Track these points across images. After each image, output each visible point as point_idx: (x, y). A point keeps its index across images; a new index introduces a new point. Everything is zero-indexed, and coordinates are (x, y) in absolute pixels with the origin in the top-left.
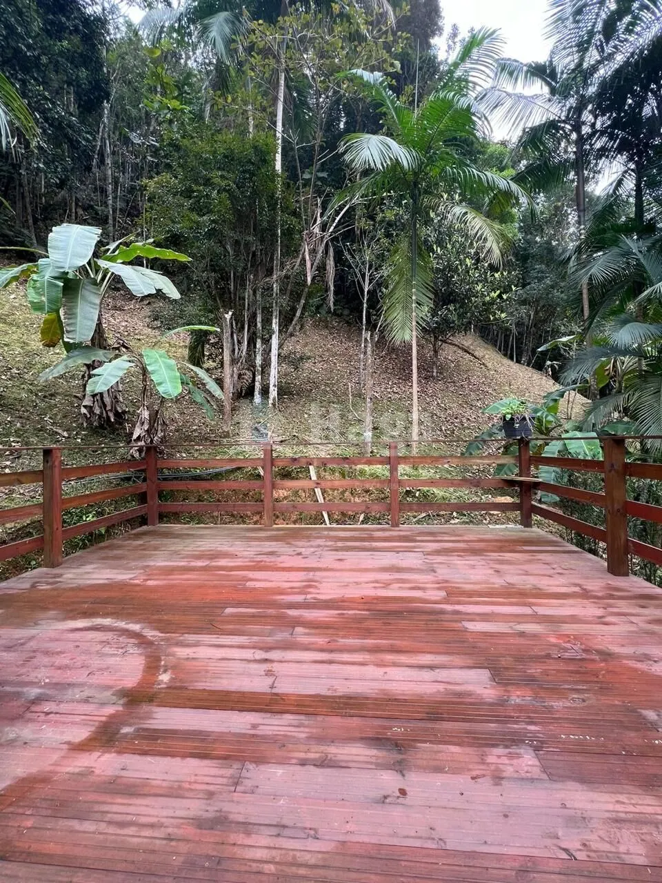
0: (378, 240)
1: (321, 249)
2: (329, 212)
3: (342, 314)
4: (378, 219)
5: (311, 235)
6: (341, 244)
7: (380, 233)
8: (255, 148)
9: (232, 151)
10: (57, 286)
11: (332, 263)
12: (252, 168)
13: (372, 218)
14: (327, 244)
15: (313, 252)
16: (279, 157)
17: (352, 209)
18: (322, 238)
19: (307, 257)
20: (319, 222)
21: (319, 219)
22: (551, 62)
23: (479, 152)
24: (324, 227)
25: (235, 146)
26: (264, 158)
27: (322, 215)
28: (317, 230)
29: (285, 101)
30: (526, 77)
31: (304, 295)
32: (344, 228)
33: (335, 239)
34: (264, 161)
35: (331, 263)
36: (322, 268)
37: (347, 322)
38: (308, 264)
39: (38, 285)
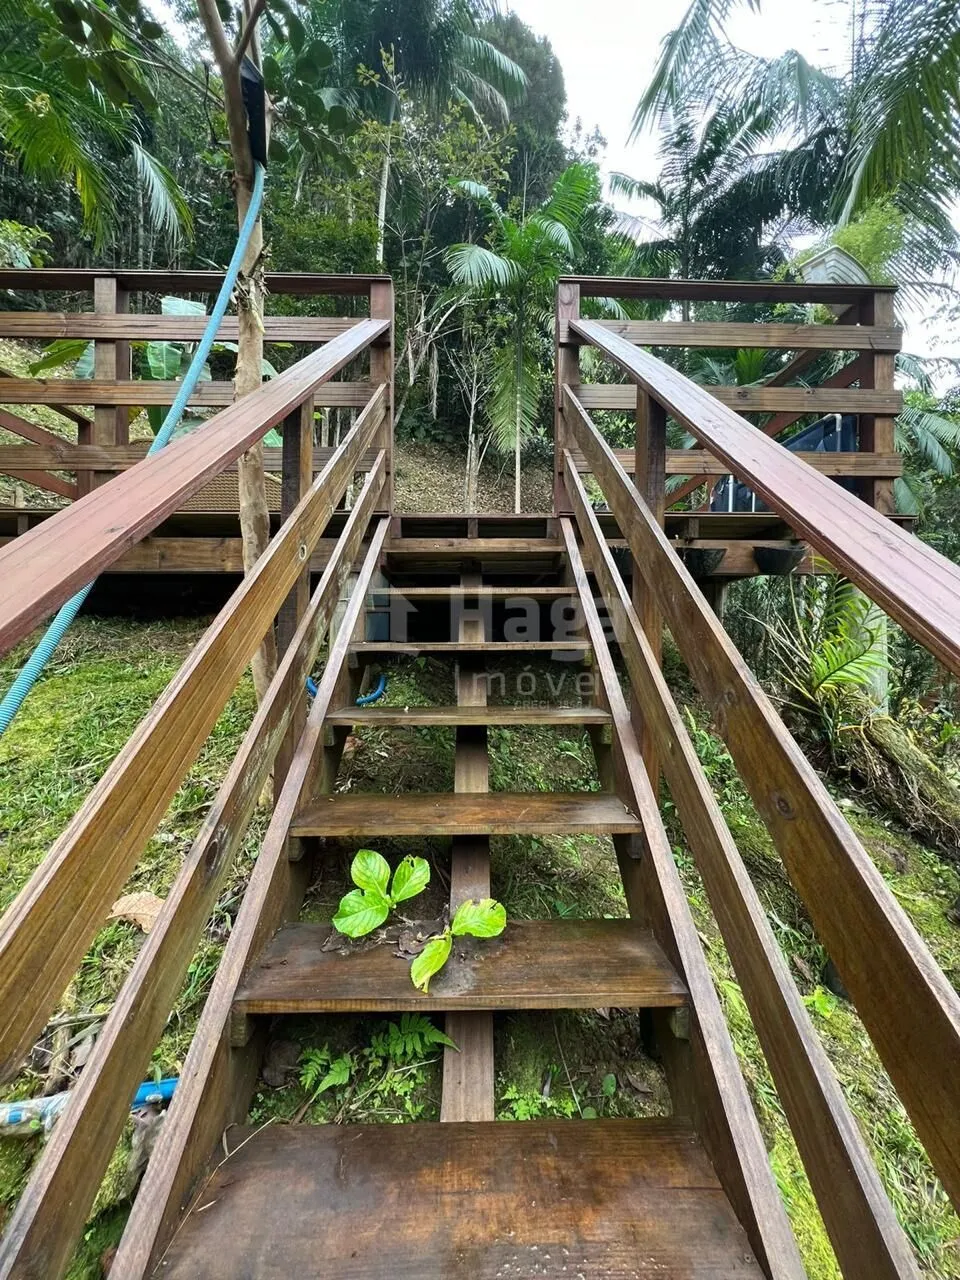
0: (489, 348)
1: (424, 349)
2: (434, 311)
3: (443, 440)
4: (488, 324)
5: (414, 333)
6: (445, 349)
7: (491, 340)
8: (359, 236)
9: (335, 239)
10: (176, 354)
11: (436, 366)
12: (355, 257)
13: (481, 320)
14: (431, 344)
15: (416, 353)
16: (381, 246)
17: (459, 309)
18: (427, 337)
19: (410, 357)
20: (423, 320)
21: (423, 316)
22: (658, 183)
23: (610, 258)
24: (428, 327)
25: (339, 233)
26: (365, 247)
27: (426, 314)
28: (420, 328)
29: (389, 189)
30: (639, 194)
31: (404, 399)
32: (450, 329)
33: (438, 342)
34: (368, 251)
35: (434, 367)
36: (424, 372)
37: (450, 451)
38: (411, 364)
39: (157, 352)
